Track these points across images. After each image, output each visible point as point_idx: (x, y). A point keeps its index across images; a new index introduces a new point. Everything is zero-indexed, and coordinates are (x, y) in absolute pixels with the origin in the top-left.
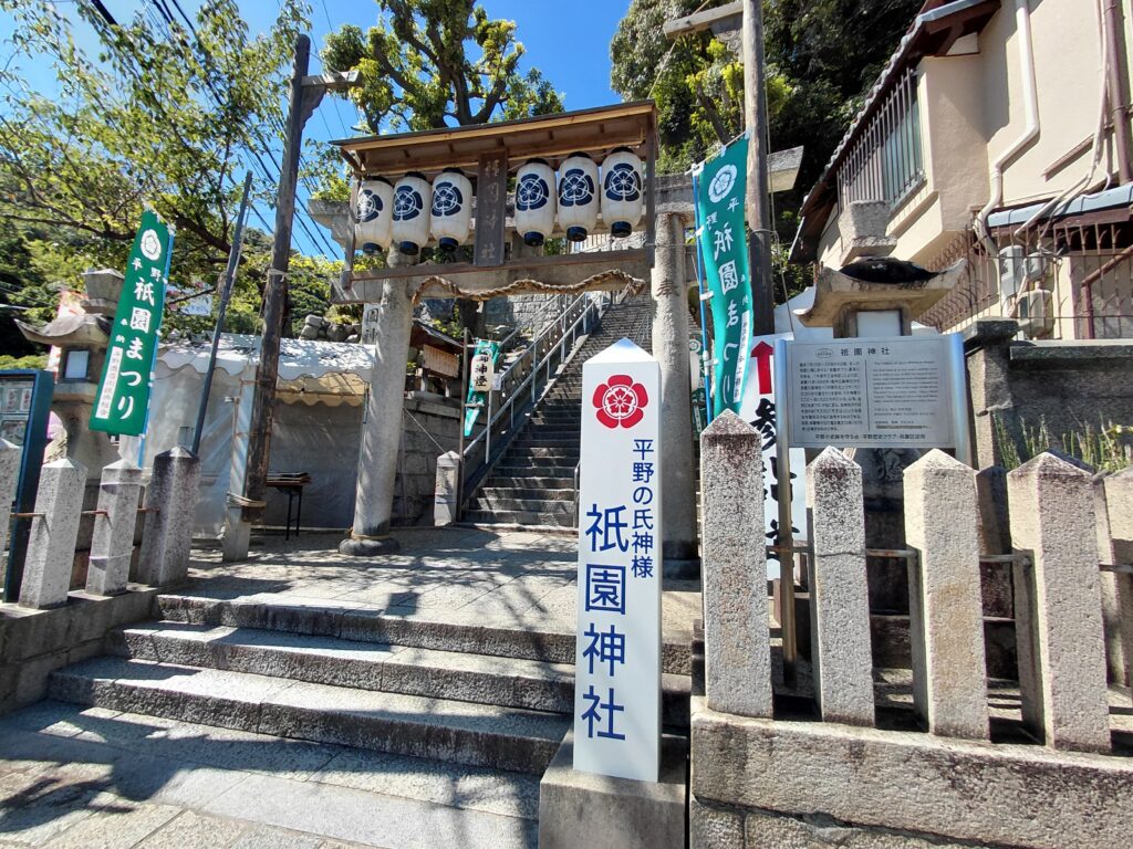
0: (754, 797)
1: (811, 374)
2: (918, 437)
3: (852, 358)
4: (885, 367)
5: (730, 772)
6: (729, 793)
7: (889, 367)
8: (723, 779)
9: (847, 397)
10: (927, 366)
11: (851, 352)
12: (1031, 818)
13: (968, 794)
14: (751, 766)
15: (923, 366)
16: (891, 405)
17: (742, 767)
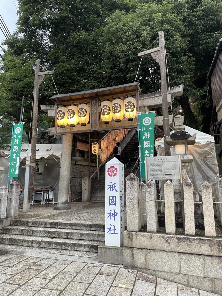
0: (134, 246)
1: (152, 164)
2: (173, 177)
3: (160, 160)
4: (166, 162)
5: (130, 241)
6: (130, 246)
7: (167, 162)
8: (129, 243)
9: (159, 169)
10: (174, 162)
11: (160, 159)
12: (179, 247)
13: (169, 243)
14: (134, 240)
15: (173, 162)
16: (168, 170)
17: (132, 240)
